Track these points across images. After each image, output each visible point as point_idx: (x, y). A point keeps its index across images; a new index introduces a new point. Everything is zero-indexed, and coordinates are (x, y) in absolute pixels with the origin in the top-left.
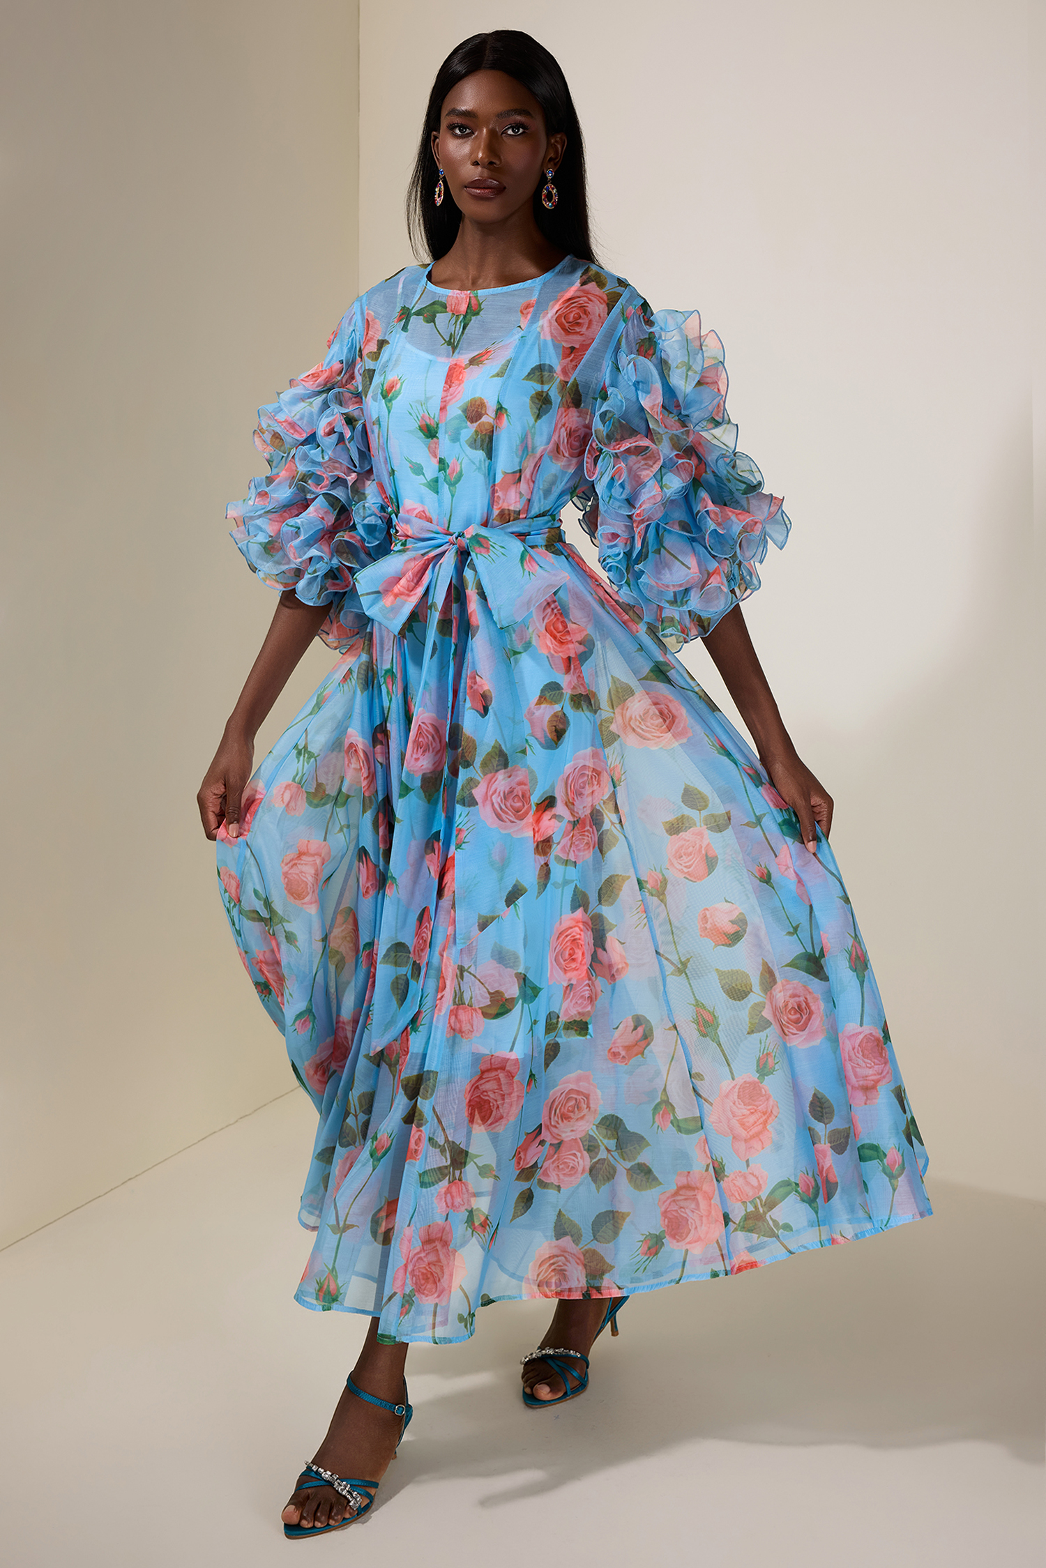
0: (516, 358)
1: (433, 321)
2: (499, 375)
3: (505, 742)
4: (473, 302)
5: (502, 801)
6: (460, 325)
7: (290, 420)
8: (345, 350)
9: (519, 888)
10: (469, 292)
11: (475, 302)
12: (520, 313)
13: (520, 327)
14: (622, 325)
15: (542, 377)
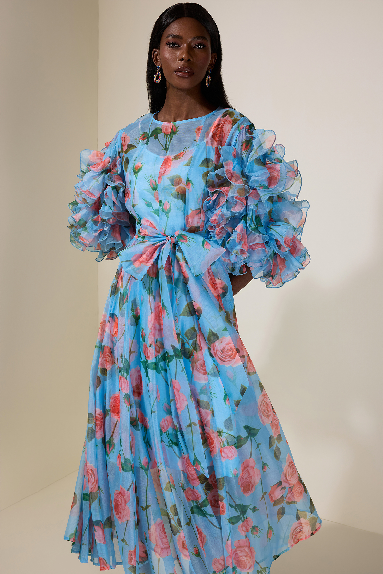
0: (195, 156)
1: (158, 138)
2: (188, 164)
6: (169, 139)
8: (112, 152)
10: (171, 123)
11: (175, 128)
12: (195, 133)
13: (196, 140)
15: (208, 164)
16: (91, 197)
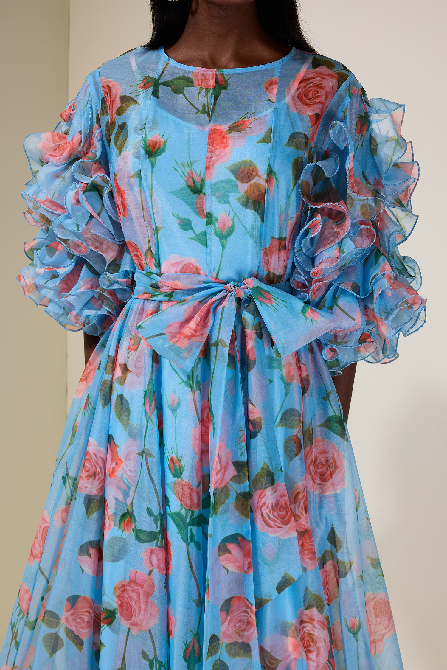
0: (276, 127)
1: (182, 92)
2: (265, 140)
3: (271, 464)
4: (220, 78)
5: (270, 512)
6: (211, 97)
7: (50, 198)
9: (288, 579)
10: (214, 70)
11: (222, 79)
12: (264, 89)
13: (269, 100)
14: (347, 100)
16: (56, 210)
